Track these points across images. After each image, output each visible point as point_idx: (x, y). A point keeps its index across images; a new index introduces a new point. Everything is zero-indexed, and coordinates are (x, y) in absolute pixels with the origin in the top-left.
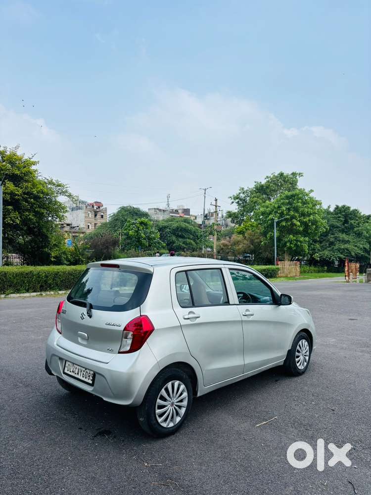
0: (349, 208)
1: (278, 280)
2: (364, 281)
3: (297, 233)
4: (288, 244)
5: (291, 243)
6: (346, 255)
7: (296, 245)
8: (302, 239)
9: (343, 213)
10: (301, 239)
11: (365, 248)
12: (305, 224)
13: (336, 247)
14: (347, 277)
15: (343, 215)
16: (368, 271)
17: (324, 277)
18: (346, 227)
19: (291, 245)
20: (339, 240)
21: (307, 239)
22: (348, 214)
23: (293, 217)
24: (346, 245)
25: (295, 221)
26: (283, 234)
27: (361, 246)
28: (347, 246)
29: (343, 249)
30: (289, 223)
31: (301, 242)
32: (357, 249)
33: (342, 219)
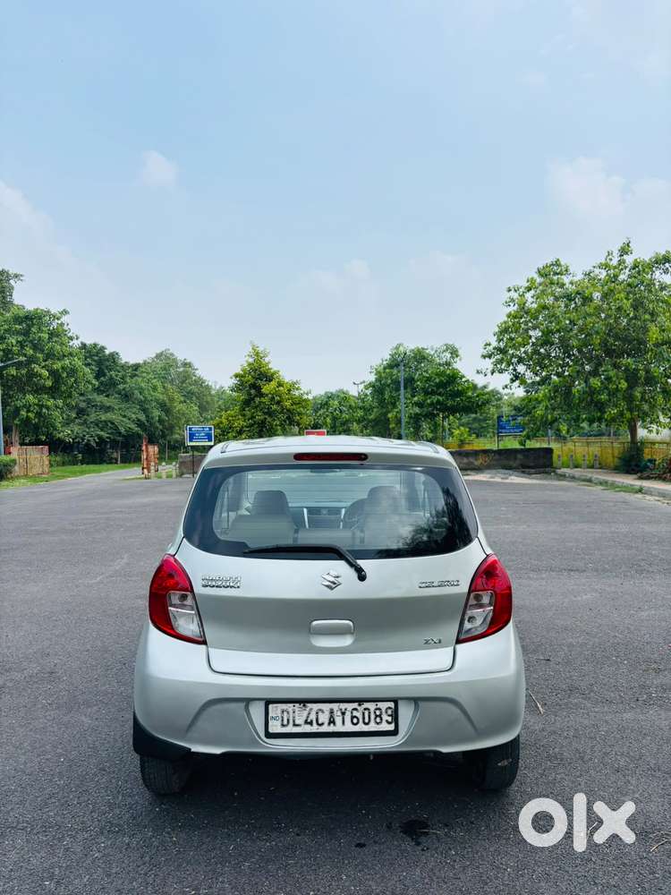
0: (103, 349)
1: (17, 483)
2: (174, 476)
3: (39, 390)
4: (23, 413)
5: (28, 411)
6: (109, 431)
7: (39, 414)
8: (51, 403)
9: (96, 358)
10: (49, 403)
11: (139, 420)
12: (54, 374)
13: (93, 417)
14: (145, 470)
15: (95, 361)
16: (182, 457)
17: (89, 472)
18: (101, 383)
19: (30, 414)
20: (95, 406)
21: (60, 403)
22: (105, 360)
23: (31, 360)
24: (108, 414)
25: (36, 368)
26: (11, 393)
27: (133, 416)
28: (110, 416)
29: (105, 421)
30: (24, 372)
31: (48, 408)
32: (128, 421)
33: (93, 367)
